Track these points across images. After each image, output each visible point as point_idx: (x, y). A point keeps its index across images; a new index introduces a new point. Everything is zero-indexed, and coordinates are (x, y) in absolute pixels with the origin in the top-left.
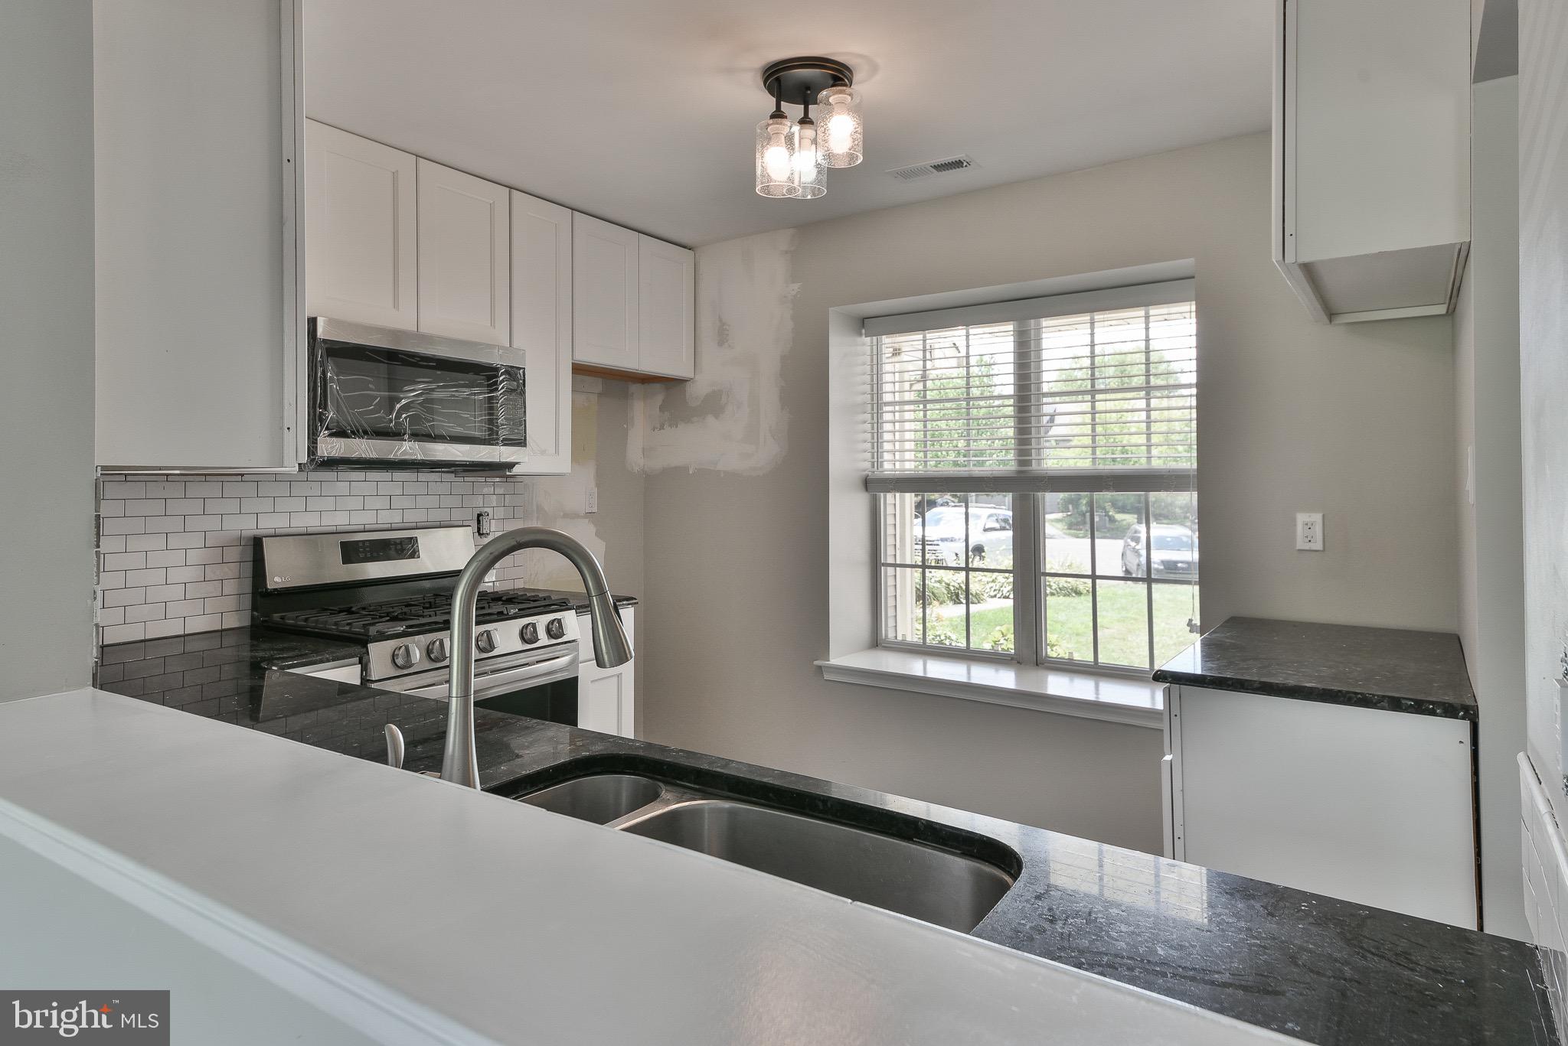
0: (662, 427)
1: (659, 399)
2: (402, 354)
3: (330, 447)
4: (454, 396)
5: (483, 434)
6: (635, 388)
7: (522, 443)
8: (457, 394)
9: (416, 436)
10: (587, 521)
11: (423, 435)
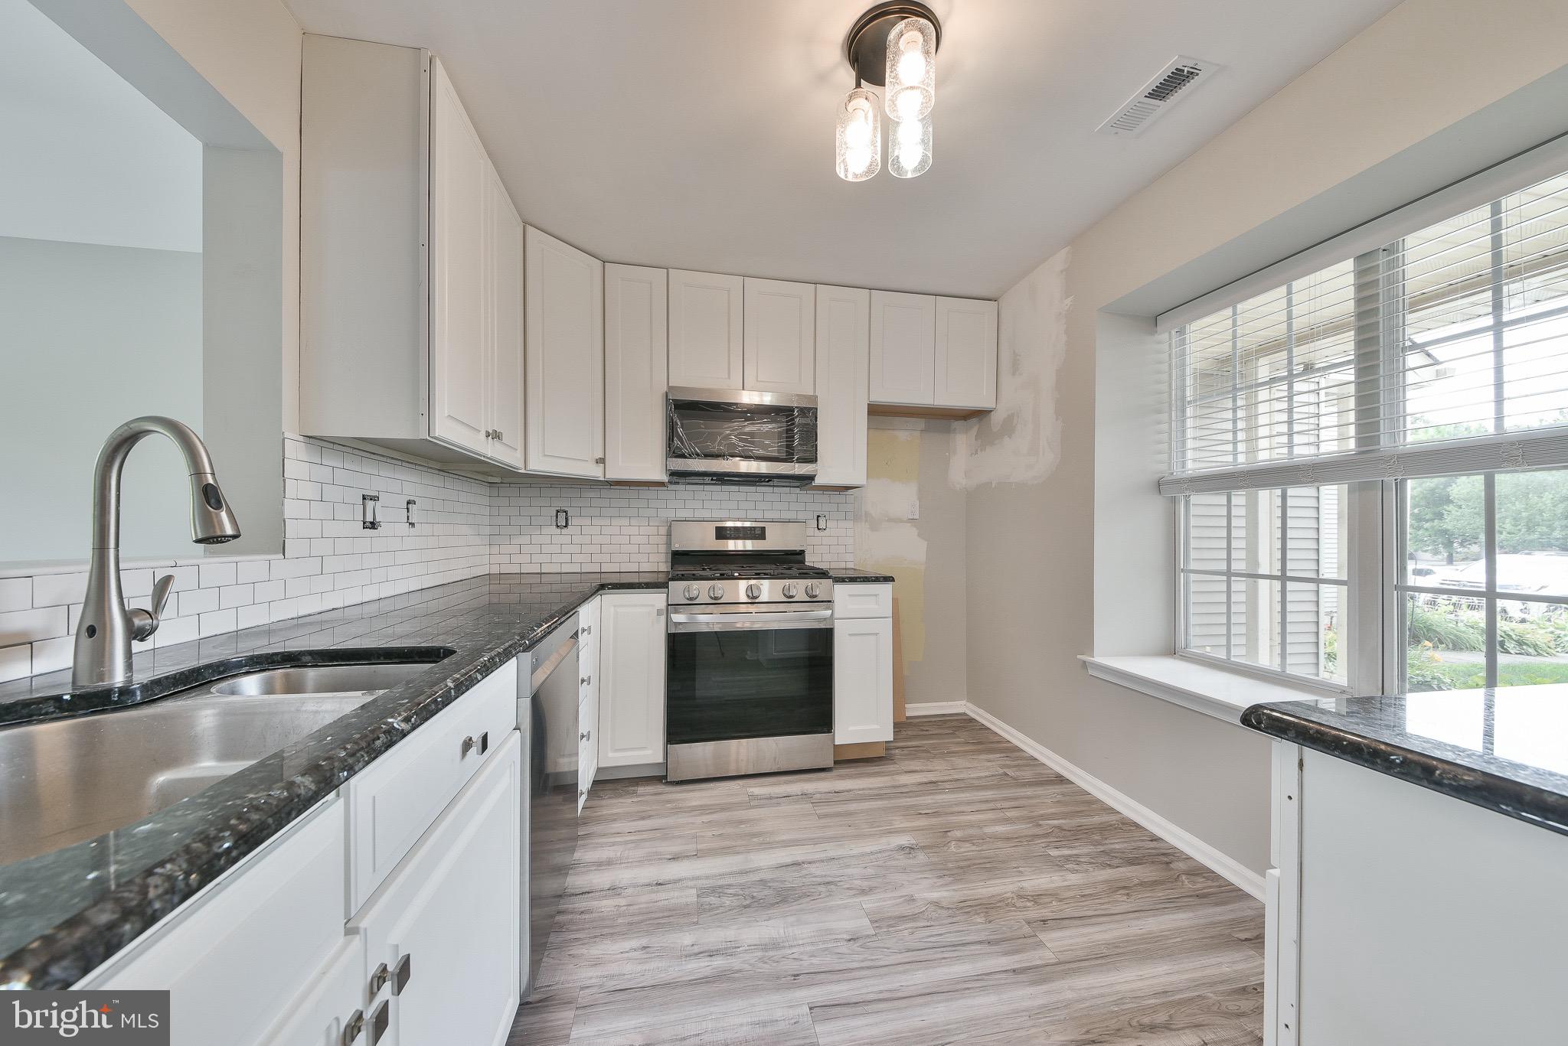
0: (976, 453)
1: (974, 431)
3: (680, 464)
5: (783, 455)
6: (957, 424)
7: (813, 460)
10: (909, 524)
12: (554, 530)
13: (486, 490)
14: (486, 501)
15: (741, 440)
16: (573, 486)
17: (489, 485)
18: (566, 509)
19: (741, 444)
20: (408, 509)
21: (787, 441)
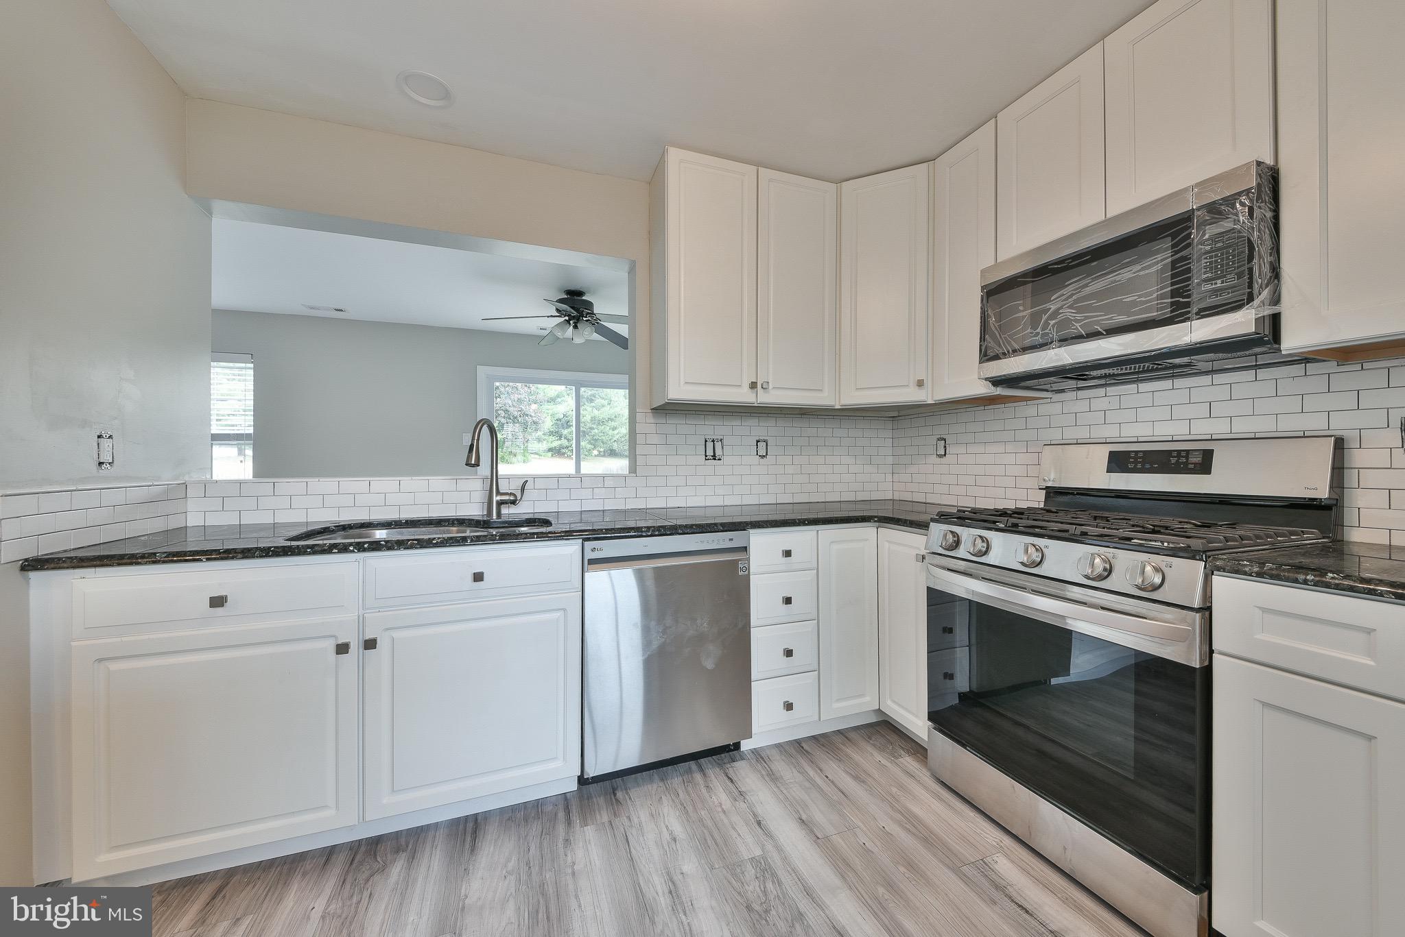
2: (1052, 264)
4: (1115, 281)
8: (1118, 278)
9: (1064, 341)
11: (1072, 338)
12: (934, 459)
13: (889, 425)
14: (889, 434)
15: (1079, 311)
16: (950, 412)
17: (891, 419)
18: (944, 437)
19: (1079, 316)
20: (757, 445)
21: (1172, 284)
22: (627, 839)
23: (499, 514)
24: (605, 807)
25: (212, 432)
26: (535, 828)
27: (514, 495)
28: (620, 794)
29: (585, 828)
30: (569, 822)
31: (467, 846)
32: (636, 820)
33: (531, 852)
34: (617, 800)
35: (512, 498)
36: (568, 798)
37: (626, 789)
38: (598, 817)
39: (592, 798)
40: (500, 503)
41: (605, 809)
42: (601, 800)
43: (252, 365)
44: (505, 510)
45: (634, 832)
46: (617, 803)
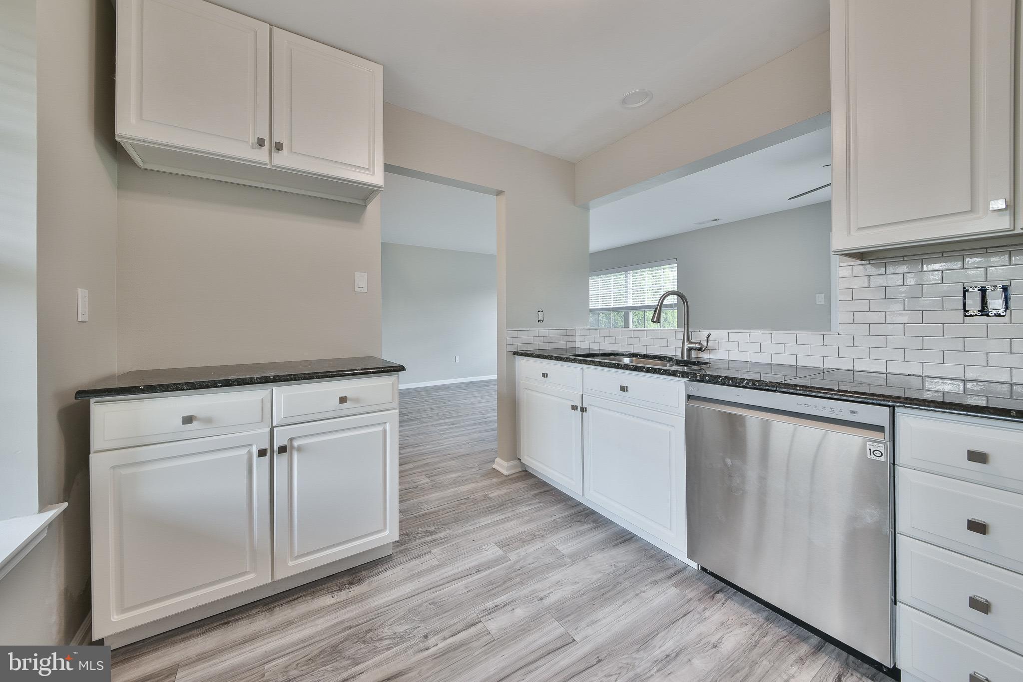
22: (686, 614)
23: (689, 356)
24: (700, 591)
25: (590, 308)
26: (651, 563)
27: (700, 344)
28: (720, 596)
29: (673, 588)
30: (670, 577)
31: (616, 542)
32: (708, 614)
33: (634, 569)
34: (713, 597)
35: (698, 346)
36: (687, 569)
37: (729, 598)
38: (689, 590)
39: (701, 580)
40: (690, 350)
41: (697, 593)
42: (703, 587)
43: (676, 265)
44: (694, 353)
45: (697, 616)
46: (711, 597)
